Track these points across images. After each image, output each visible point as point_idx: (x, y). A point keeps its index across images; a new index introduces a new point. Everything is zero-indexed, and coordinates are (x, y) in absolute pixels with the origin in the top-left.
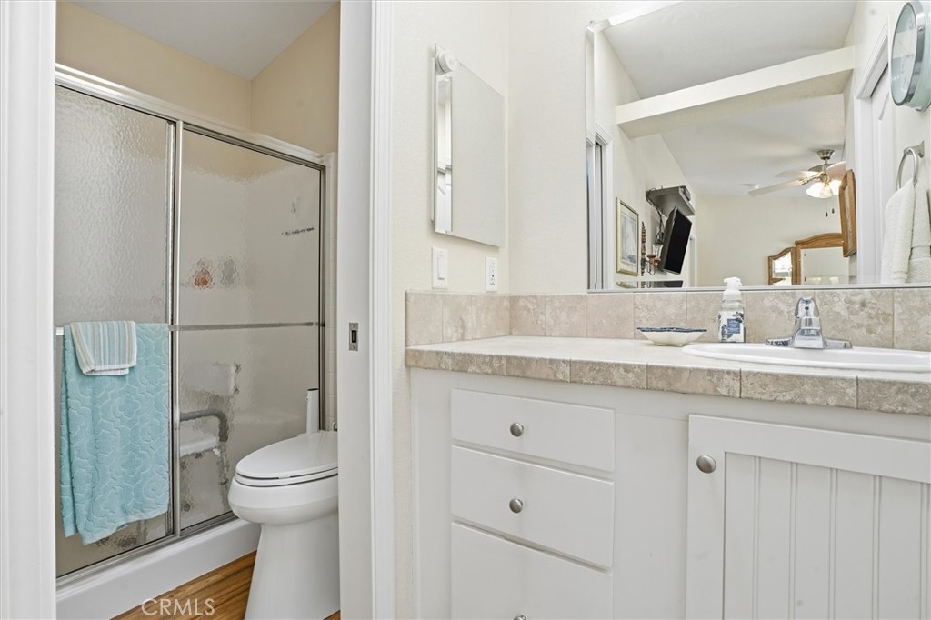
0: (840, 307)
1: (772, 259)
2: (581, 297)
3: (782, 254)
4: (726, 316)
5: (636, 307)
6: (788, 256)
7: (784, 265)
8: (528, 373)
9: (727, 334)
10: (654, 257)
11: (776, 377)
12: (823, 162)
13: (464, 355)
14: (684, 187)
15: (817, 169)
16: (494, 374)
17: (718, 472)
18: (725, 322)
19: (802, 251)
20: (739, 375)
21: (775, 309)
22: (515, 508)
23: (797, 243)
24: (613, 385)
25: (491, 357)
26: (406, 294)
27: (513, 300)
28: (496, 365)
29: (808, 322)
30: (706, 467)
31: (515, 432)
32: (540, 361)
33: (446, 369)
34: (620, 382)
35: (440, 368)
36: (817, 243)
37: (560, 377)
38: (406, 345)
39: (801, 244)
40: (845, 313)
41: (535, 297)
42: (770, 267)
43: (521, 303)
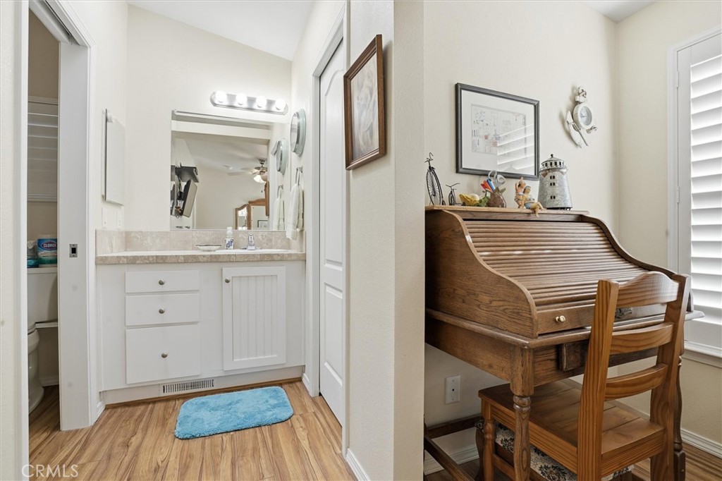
0: (260, 237)
1: (237, 210)
2: (167, 232)
3: (242, 208)
4: (228, 240)
5: (193, 237)
6: (245, 209)
7: (243, 213)
8: (167, 261)
9: (228, 246)
10: (179, 208)
11: (244, 255)
12: (261, 165)
13: (134, 257)
14: (195, 168)
15: (258, 168)
16: (150, 263)
17: (230, 282)
18: (227, 242)
19: (252, 207)
20: (235, 255)
21: (242, 237)
22: (161, 312)
23: (250, 202)
24: (199, 262)
25: (149, 256)
26: (96, 231)
27: (128, 234)
28: (151, 260)
29: (251, 242)
30: (227, 281)
31: (161, 283)
32: (171, 256)
33: (124, 264)
34: (202, 261)
35: (119, 264)
36: (258, 203)
37: (180, 261)
38: (96, 254)
39: (251, 203)
40: (261, 239)
41: (142, 232)
42: (236, 215)
43: (133, 235)
